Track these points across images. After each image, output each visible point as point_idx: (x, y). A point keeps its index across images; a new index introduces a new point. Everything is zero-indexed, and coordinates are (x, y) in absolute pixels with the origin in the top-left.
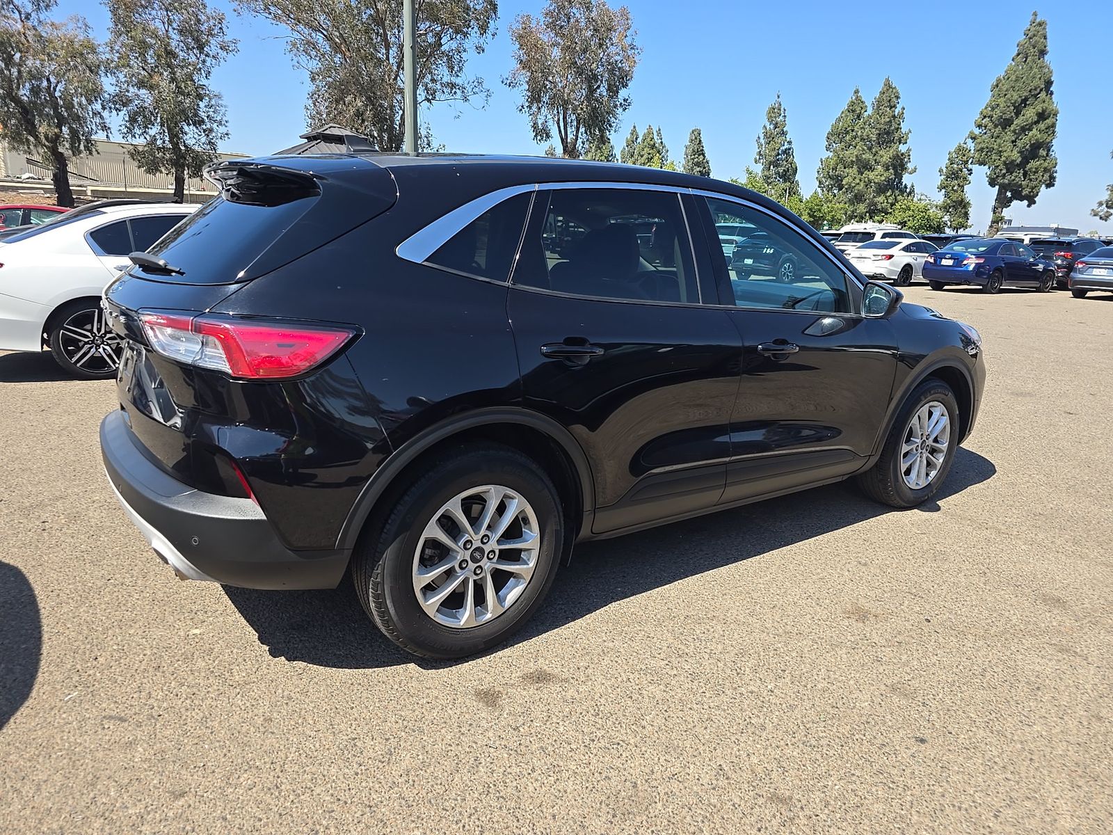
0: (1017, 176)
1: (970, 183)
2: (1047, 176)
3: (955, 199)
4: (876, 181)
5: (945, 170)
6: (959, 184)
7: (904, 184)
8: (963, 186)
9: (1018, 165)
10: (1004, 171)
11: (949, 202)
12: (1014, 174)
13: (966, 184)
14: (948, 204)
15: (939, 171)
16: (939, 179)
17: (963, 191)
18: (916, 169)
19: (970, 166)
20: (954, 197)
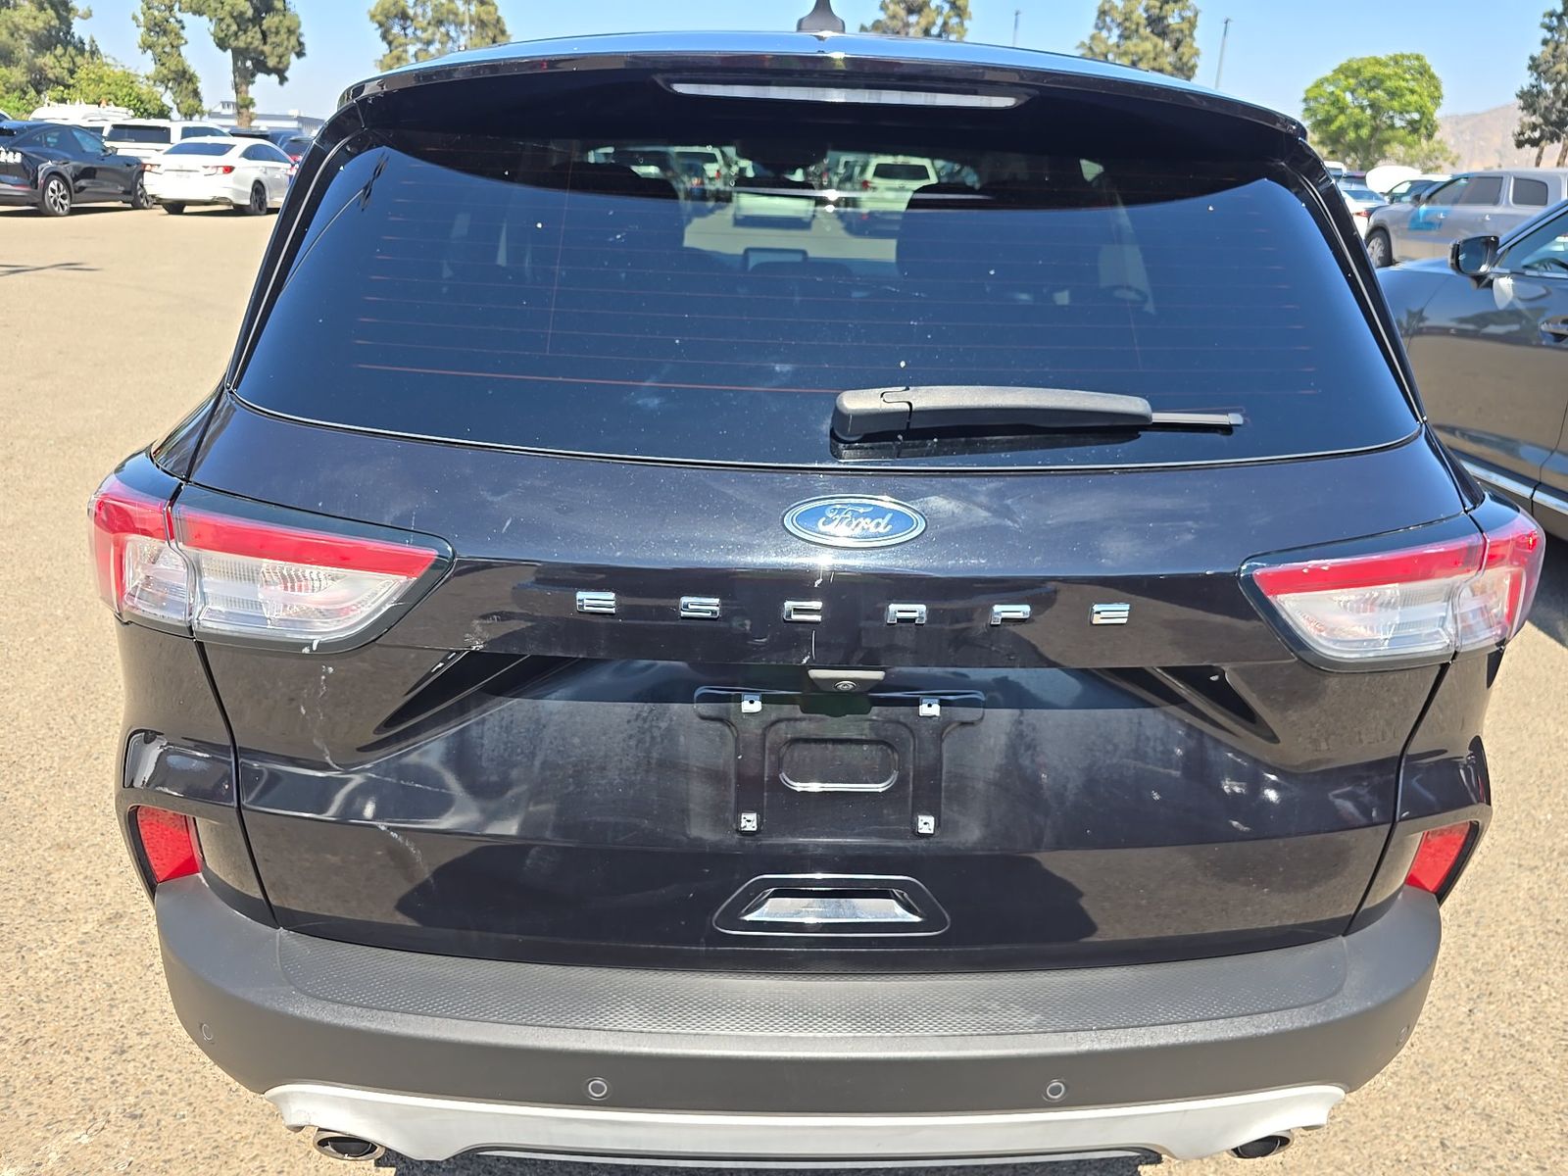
0: (252, 37)
1: (186, 42)
2: (293, 41)
3: (173, 68)
4: (30, 27)
5: (141, 18)
6: (171, 44)
7: (76, 37)
8: (178, 47)
9: (249, 20)
10: (234, 28)
11: (165, 72)
12: (250, 34)
13: (182, 45)
14: (165, 76)
15: (133, 19)
16: (138, 34)
17: (180, 55)
18: (91, 11)
19: (179, 15)
20: (172, 64)
